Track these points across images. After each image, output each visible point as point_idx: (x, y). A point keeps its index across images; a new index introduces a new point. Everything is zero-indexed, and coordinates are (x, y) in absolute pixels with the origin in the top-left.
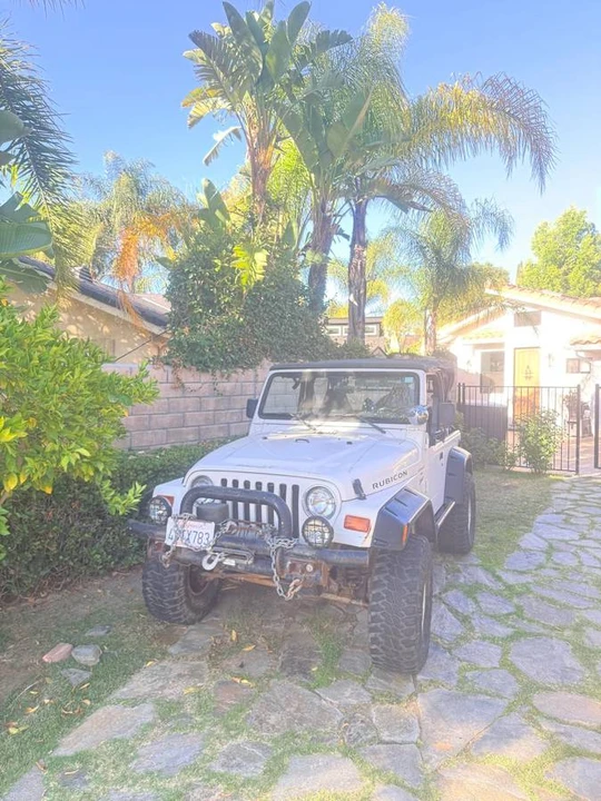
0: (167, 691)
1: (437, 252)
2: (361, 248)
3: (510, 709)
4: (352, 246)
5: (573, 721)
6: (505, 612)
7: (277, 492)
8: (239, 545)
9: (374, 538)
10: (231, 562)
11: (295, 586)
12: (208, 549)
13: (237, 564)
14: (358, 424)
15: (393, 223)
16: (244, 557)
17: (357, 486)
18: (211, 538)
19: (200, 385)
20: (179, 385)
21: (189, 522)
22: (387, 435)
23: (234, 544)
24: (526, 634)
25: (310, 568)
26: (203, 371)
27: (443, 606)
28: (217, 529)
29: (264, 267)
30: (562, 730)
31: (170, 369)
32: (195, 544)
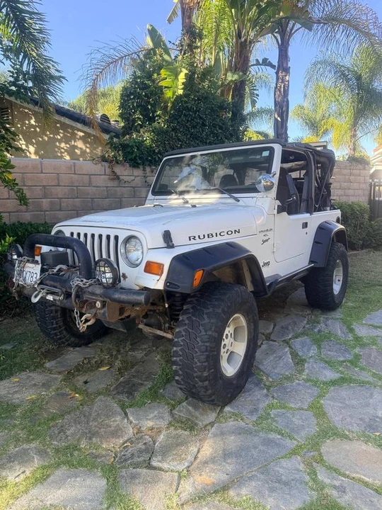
2: (284, 74)
3: (294, 452)
4: (277, 73)
5: (354, 475)
6: (342, 359)
7: (82, 239)
8: (55, 284)
9: (166, 282)
10: (50, 298)
12: (36, 286)
13: (54, 300)
15: (320, 58)
16: (57, 294)
17: (167, 236)
18: (38, 277)
19: (133, 178)
20: (116, 177)
21: (28, 265)
22: (241, 203)
23: (52, 283)
24: (350, 380)
25: (98, 304)
26: (134, 167)
27: (287, 349)
28: (43, 271)
29: (183, 84)
30: (337, 483)
31: (106, 164)
32: (28, 281)
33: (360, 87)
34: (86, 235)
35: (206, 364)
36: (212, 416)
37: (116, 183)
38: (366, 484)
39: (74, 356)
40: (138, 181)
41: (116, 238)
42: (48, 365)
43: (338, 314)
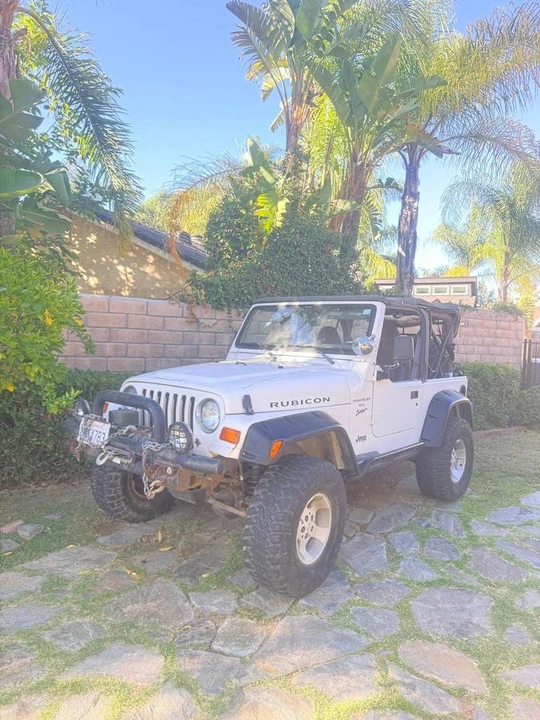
0: (67, 570)
1: (512, 205)
3: (369, 649)
4: (403, 198)
7: (155, 398)
8: (124, 446)
9: (242, 452)
10: (117, 460)
11: (156, 487)
12: (103, 447)
13: (122, 463)
14: (315, 354)
15: (461, 177)
16: (125, 457)
17: (247, 401)
18: (106, 437)
19: (215, 321)
20: (194, 320)
21: (96, 423)
22: (335, 366)
24: (450, 583)
25: (169, 470)
26: (217, 308)
28: (112, 431)
29: (283, 215)
30: (407, 681)
31: (185, 305)
32: (94, 441)
33: (513, 215)
34: (159, 394)
35: (279, 545)
36: (284, 607)
37: (194, 327)
38: (440, 685)
39: (131, 533)
40: (221, 326)
41: (193, 399)
42: (101, 540)
43: (457, 508)
